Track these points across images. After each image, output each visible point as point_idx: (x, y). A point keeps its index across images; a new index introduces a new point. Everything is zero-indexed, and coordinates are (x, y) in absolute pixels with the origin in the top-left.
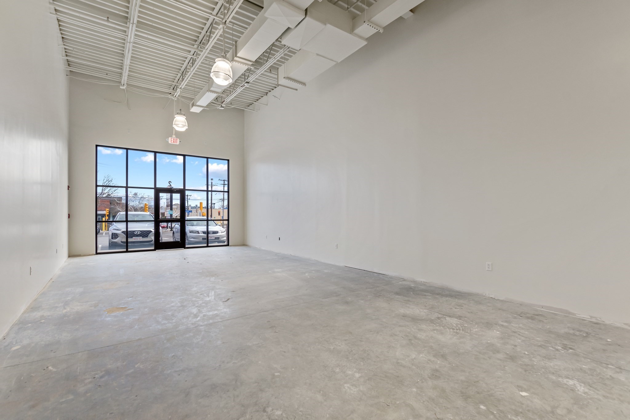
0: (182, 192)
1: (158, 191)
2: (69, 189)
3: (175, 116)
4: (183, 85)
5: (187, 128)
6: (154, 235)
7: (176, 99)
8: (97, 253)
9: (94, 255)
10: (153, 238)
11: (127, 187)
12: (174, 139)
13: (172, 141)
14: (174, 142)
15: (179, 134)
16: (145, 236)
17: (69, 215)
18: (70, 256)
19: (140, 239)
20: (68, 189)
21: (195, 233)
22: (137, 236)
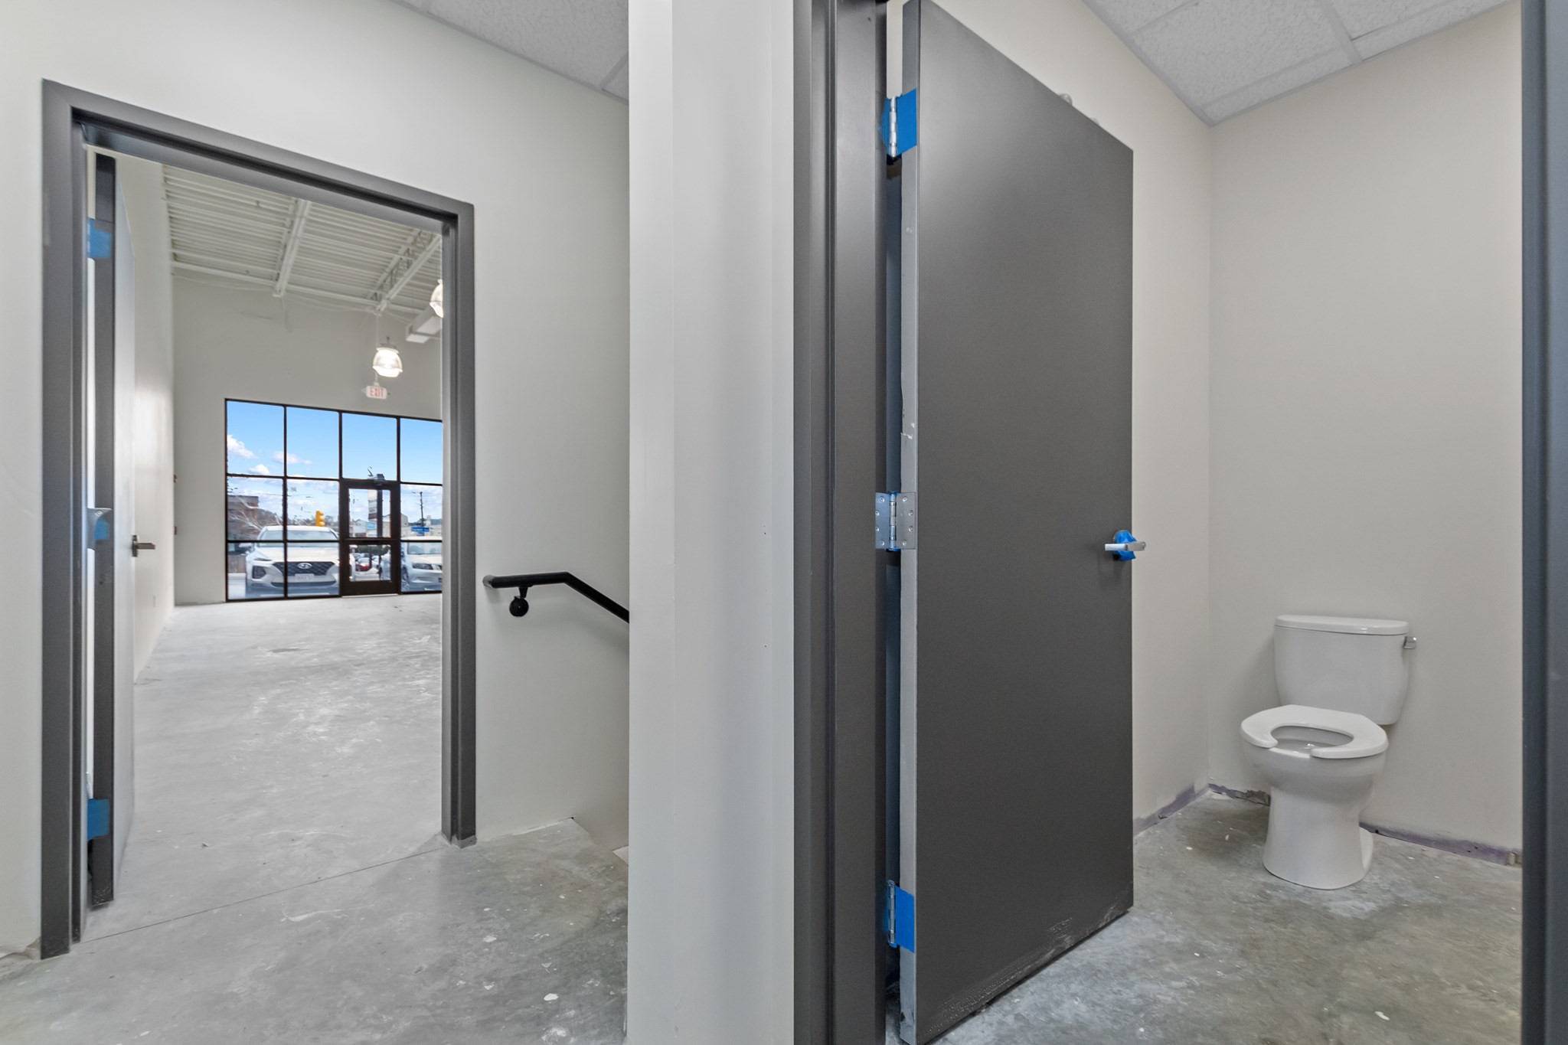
0: (395, 487)
1: (346, 485)
2: (177, 480)
3: (378, 349)
4: (393, 293)
5: (401, 371)
6: (337, 570)
7: (380, 315)
8: (228, 601)
9: (223, 602)
10: (336, 576)
11: (285, 478)
12: (376, 390)
13: (373, 394)
14: (376, 395)
15: (385, 382)
16: (319, 572)
17: (175, 528)
18: (179, 603)
19: (311, 578)
20: (175, 481)
21: (425, 568)
22: (304, 571)
